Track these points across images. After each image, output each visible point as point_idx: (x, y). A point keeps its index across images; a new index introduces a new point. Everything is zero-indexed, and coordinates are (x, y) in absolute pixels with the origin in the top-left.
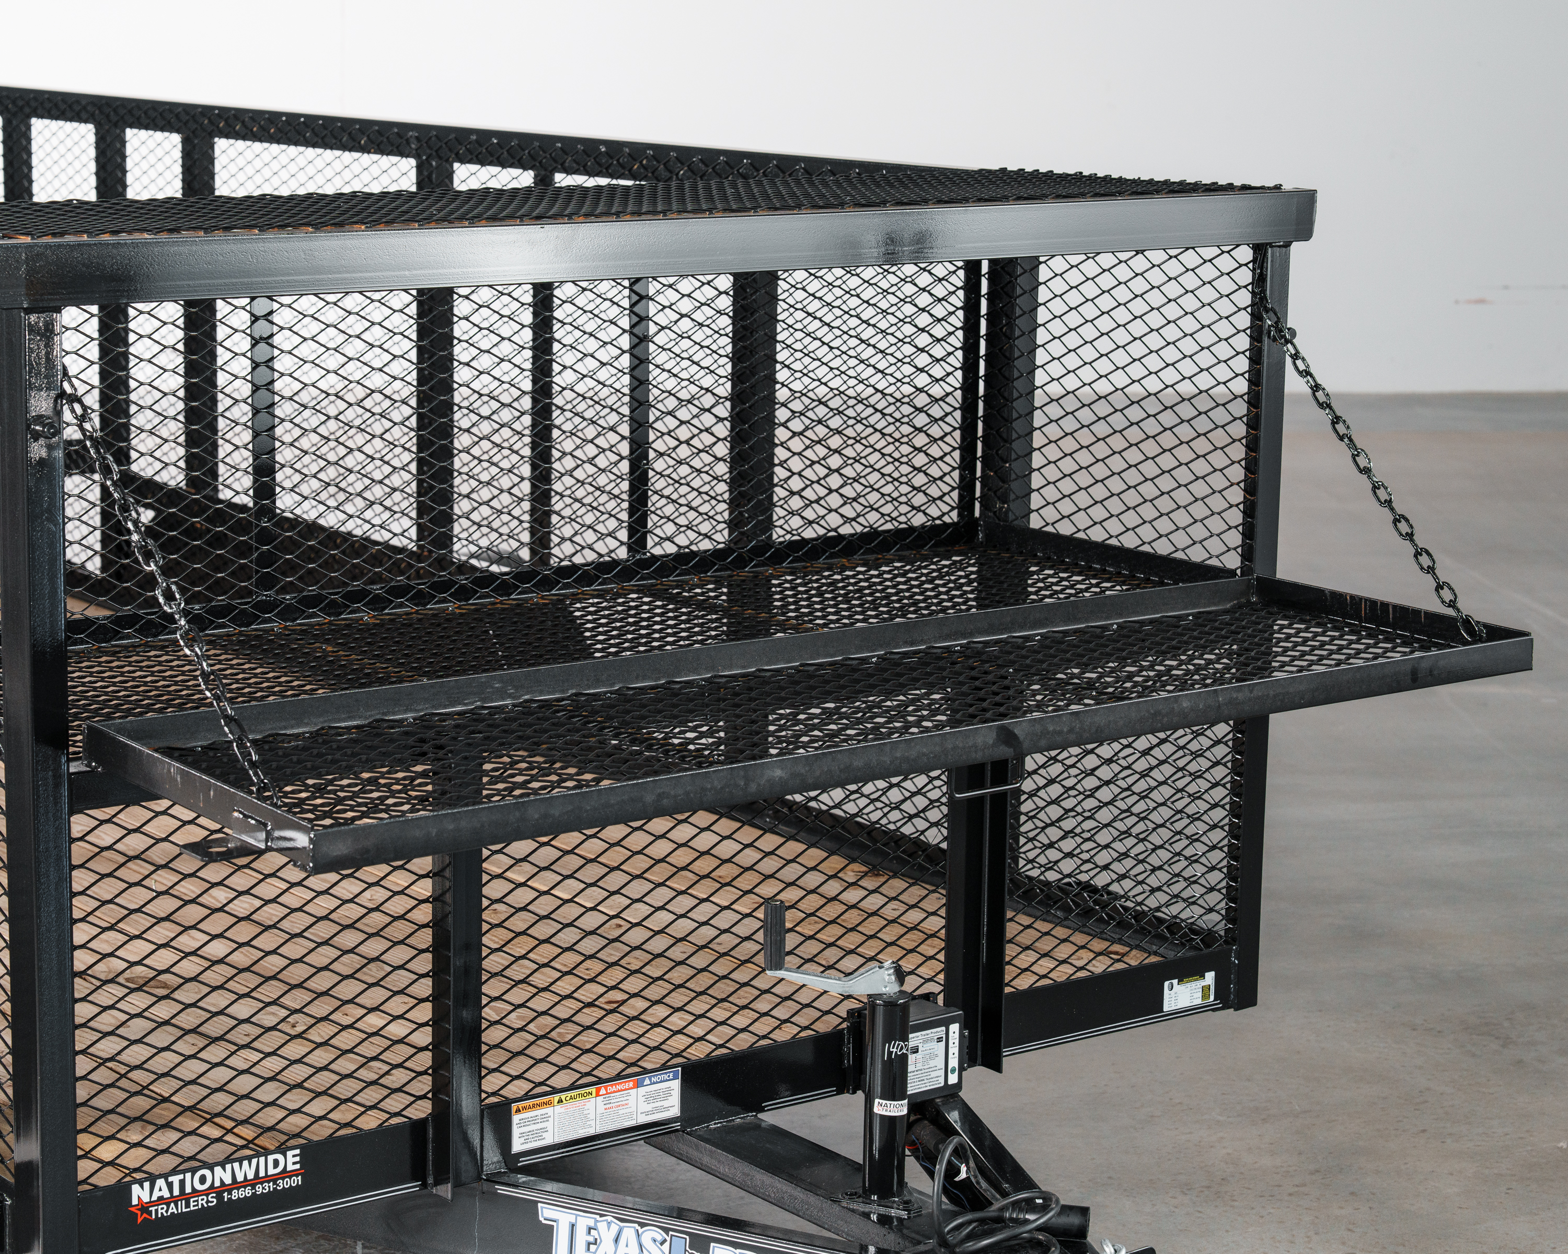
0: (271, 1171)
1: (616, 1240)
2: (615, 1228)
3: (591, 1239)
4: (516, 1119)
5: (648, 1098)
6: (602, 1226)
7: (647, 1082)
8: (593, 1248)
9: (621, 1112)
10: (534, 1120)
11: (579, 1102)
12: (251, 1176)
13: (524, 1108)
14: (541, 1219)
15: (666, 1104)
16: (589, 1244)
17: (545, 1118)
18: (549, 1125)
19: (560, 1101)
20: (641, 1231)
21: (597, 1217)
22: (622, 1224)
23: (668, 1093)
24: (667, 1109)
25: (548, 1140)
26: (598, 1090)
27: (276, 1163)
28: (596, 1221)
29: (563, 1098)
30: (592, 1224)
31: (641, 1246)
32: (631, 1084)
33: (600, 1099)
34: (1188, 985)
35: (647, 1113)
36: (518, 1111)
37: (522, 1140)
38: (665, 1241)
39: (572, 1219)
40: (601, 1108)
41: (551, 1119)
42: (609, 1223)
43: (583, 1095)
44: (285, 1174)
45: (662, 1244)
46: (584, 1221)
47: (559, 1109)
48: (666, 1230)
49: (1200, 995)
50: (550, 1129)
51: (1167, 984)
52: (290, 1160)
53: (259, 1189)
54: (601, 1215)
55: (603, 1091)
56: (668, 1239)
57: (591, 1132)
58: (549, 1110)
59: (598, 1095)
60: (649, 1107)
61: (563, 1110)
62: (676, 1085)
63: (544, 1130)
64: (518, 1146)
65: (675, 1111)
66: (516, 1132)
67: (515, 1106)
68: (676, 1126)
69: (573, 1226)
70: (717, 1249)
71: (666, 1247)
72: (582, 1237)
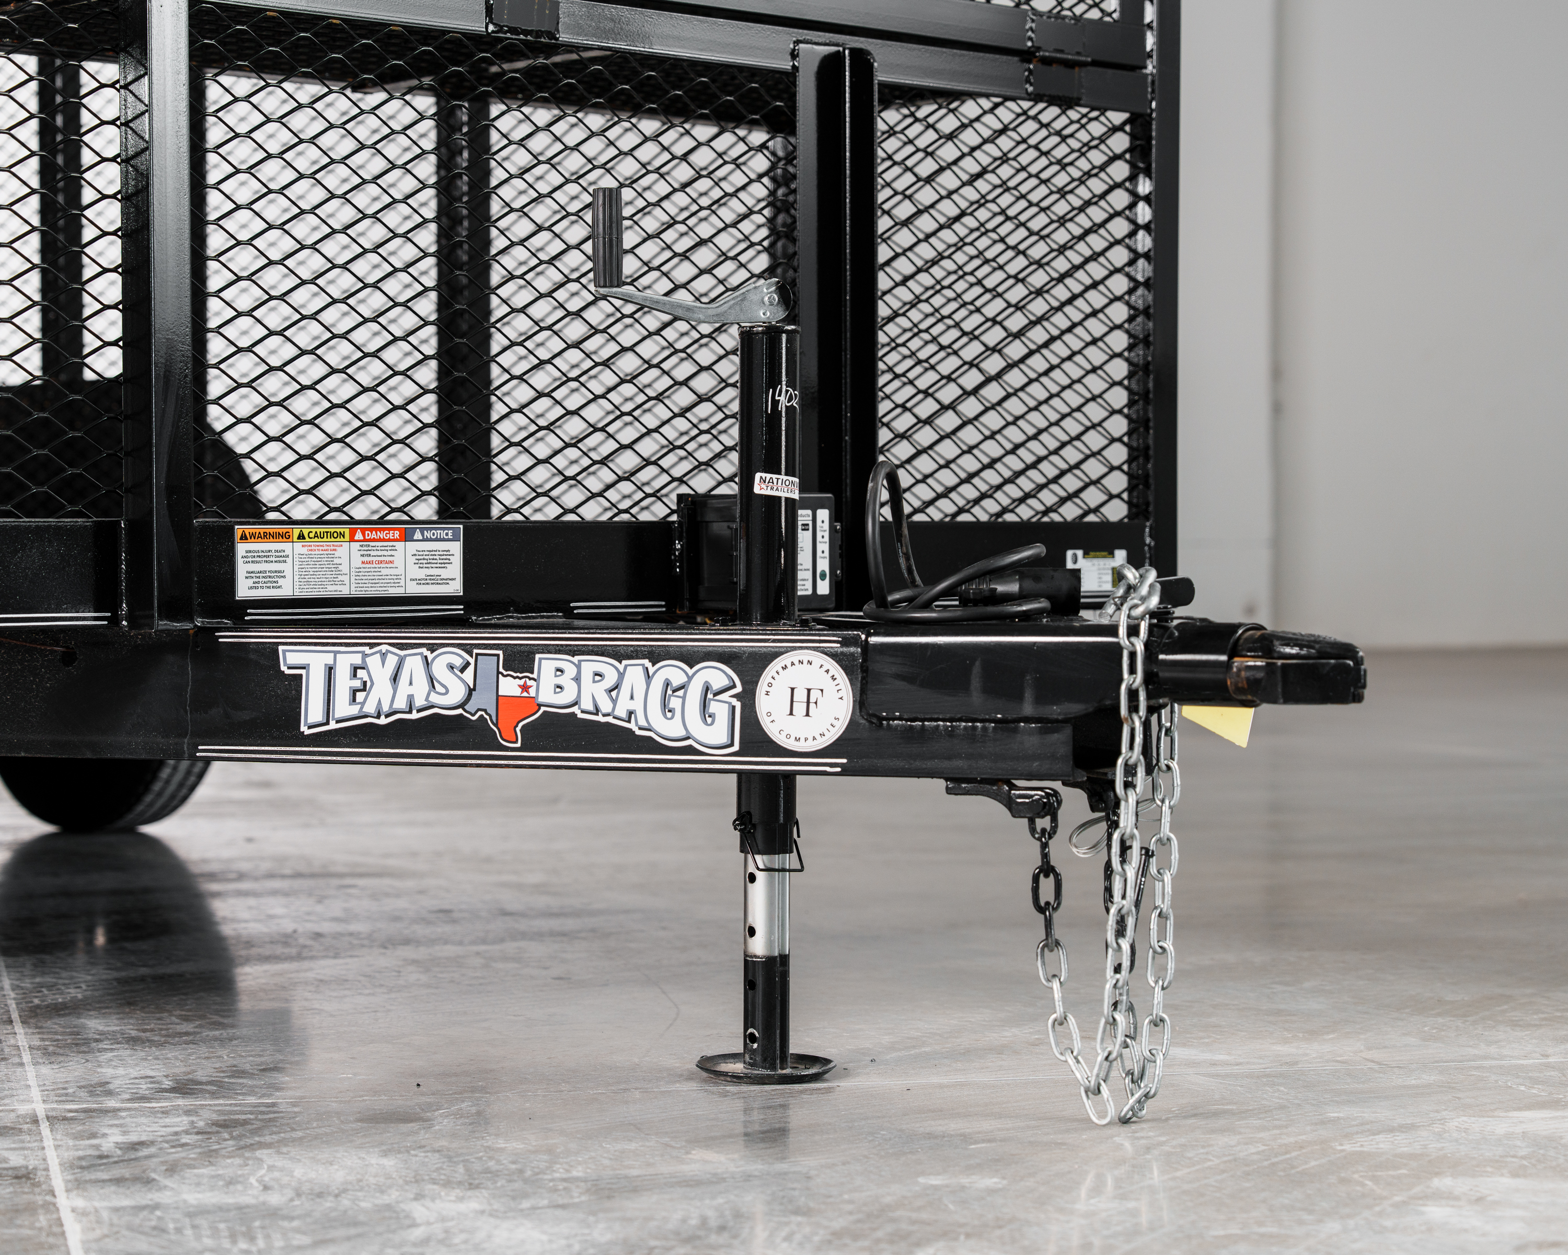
1: (395, 679)
2: (392, 661)
3: (357, 684)
4: (241, 549)
5: (422, 560)
6: (374, 662)
7: (418, 535)
8: (360, 696)
9: (384, 572)
10: (265, 557)
11: (326, 545)
13: (253, 536)
14: (283, 668)
15: (444, 573)
16: (354, 692)
17: (281, 557)
18: (287, 568)
19: (301, 537)
20: (430, 657)
21: (367, 650)
22: (402, 653)
23: (445, 561)
24: (446, 582)
25: (286, 590)
26: (353, 533)
28: (365, 655)
29: (306, 532)
30: (357, 659)
31: (431, 680)
32: (397, 534)
33: (355, 545)
34: (1096, 561)
35: (419, 582)
36: (244, 538)
37: (250, 582)
38: (468, 664)
39: (328, 659)
40: (357, 561)
41: (289, 560)
42: (384, 655)
43: (332, 535)
45: (462, 670)
46: (346, 660)
47: (299, 547)
48: (468, 649)
49: (1109, 578)
50: (289, 573)
51: (1070, 553)
54: (372, 646)
55: (359, 536)
56: (472, 661)
57: (344, 591)
58: (286, 547)
59: (352, 539)
60: (422, 574)
61: (304, 551)
62: (456, 549)
63: (280, 574)
64: (244, 590)
65: (455, 587)
66: (242, 569)
67: (239, 530)
68: (458, 610)
69: (330, 670)
70: (546, 665)
71: (469, 675)
72: (344, 683)
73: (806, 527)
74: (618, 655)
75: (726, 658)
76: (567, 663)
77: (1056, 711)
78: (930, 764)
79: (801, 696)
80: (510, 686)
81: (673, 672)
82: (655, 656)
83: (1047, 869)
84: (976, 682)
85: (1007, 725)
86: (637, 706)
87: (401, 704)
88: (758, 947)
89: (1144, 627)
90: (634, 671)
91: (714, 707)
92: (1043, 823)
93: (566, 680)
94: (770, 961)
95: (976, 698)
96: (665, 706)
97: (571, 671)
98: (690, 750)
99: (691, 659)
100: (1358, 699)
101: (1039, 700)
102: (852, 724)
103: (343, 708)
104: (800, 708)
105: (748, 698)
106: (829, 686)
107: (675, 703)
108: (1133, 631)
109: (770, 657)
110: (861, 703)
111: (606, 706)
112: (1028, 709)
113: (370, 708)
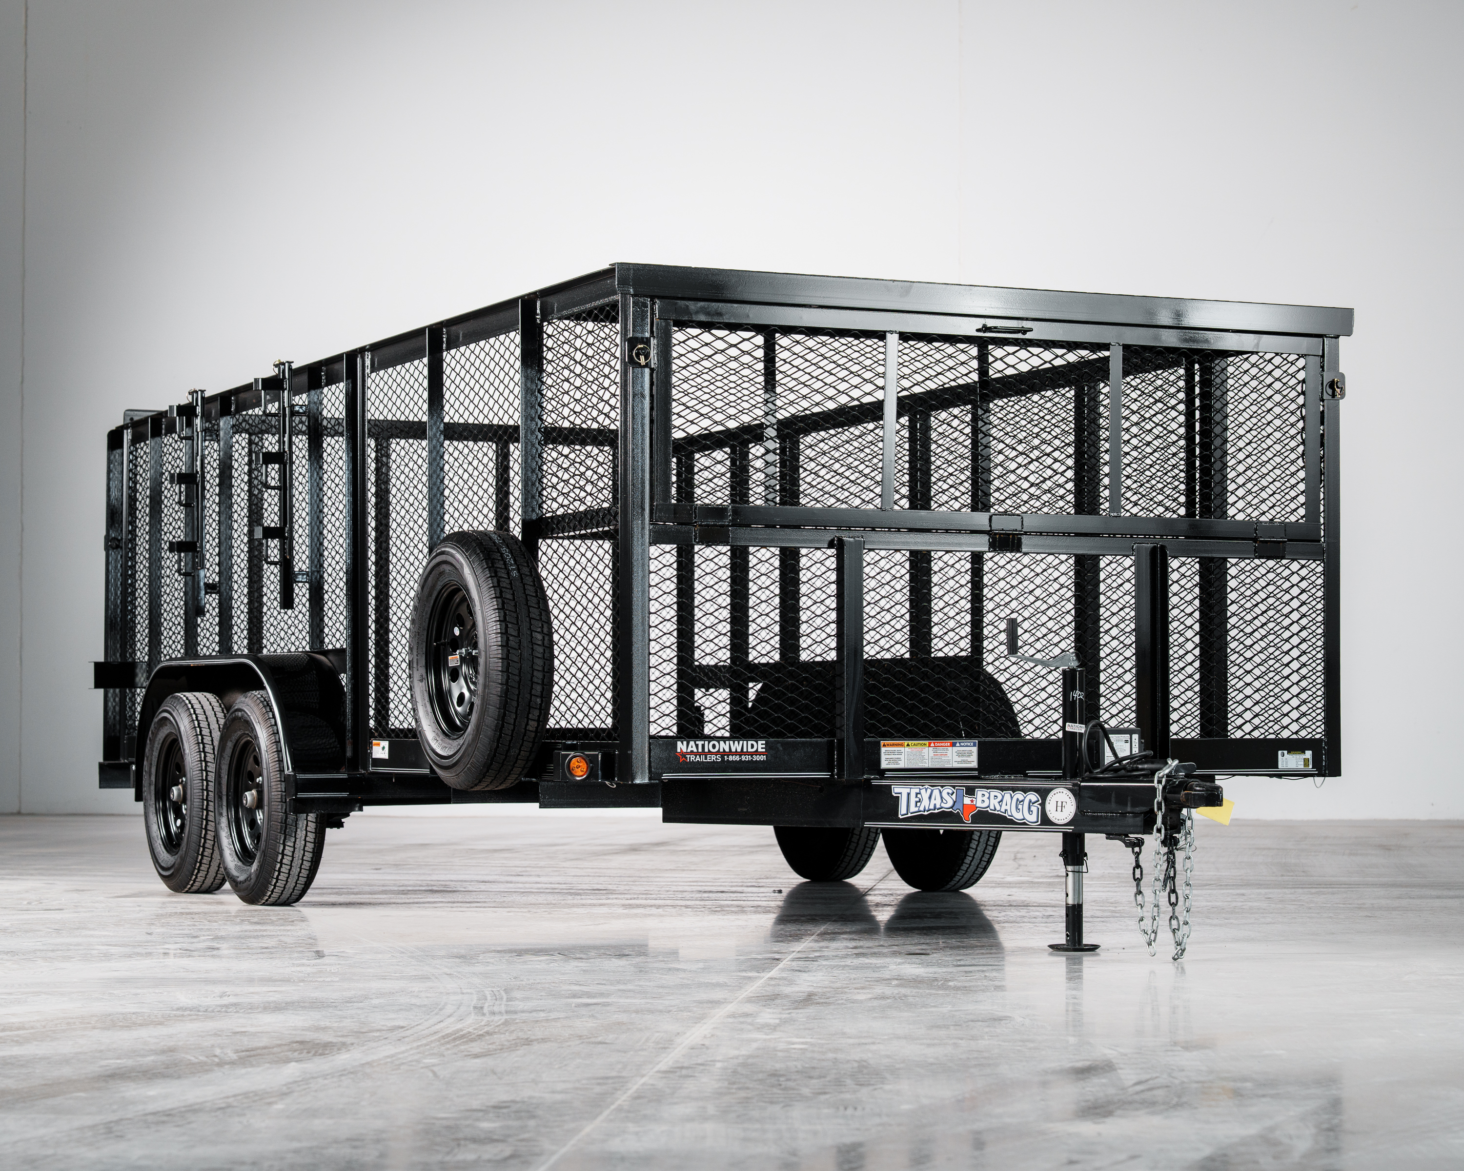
0: (750, 750)
1: (930, 798)
2: (929, 791)
3: (918, 800)
4: (883, 750)
5: (959, 754)
6: (923, 791)
7: (958, 744)
8: (919, 804)
9: (943, 758)
10: (893, 753)
11: (919, 748)
12: (739, 750)
13: (888, 745)
14: (893, 794)
15: (969, 759)
16: (917, 802)
17: (900, 753)
18: (902, 757)
19: (908, 745)
20: (942, 790)
21: (921, 787)
22: (933, 788)
23: (970, 754)
24: (970, 762)
25: (901, 765)
26: (930, 744)
27: (752, 746)
28: (920, 789)
29: (910, 744)
30: (918, 791)
31: (942, 798)
32: (949, 744)
33: (931, 749)
34: (1294, 755)
35: (958, 762)
36: (884, 745)
37: (887, 762)
38: (953, 793)
39: (908, 790)
40: (932, 754)
41: (903, 754)
42: (926, 789)
43: (921, 745)
44: (757, 753)
45: (952, 795)
46: (914, 791)
47: (907, 749)
48: (954, 787)
49: (1302, 763)
50: (903, 759)
51: (1280, 752)
52: (760, 746)
53: (743, 758)
54: (923, 786)
55: (932, 745)
56: (955, 791)
57: (926, 766)
58: (902, 749)
59: (929, 746)
60: (960, 759)
61: (909, 750)
62: (975, 750)
63: (899, 759)
64: (884, 765)
65: (974, 764)
66: (883, 757)
67: (882, 743)
68: (976, 773)
69: (909, 794)
70: (979, 793)
71: (954, 796)
72: (913, 799)
73: (1126, 741)
74: (1002, 789)
75: (1037, 790)
76: (985, 792)
77: (1138, 810)
78: (1100, 829)
79: (1060, 804)
80: (967, 801)
81: (1019, 795)
82: (1014, 790)
83: (1138, 866)
84: (1113, 800)
85: (1123, 814)
86: (1008, 808)
87: (932, 807)
88: (1071, 901)
89: (1164, 780)
90: (1007, 795)
91: (1033, 808)
92: (1137, 849)
93: (985, 798)
94: (1074, 906)
95: (1113, 805)
96: (1017, 808)
97: (987, 795)
98: (1024, 824)
99: (1025, 790)
100: (1221, 805)
101: (1133, 806)
102: (1076, 814)
103: (913, 809)
104: (1059, 809)
105: (1043, 805)
106: (1068, 801)
107: (1020, 807)
108: (1160, 782)
109: (1051, 790)
110: (1078, 807)
111: (998, 808)
112: (1129, 809)
113: (922, 809)
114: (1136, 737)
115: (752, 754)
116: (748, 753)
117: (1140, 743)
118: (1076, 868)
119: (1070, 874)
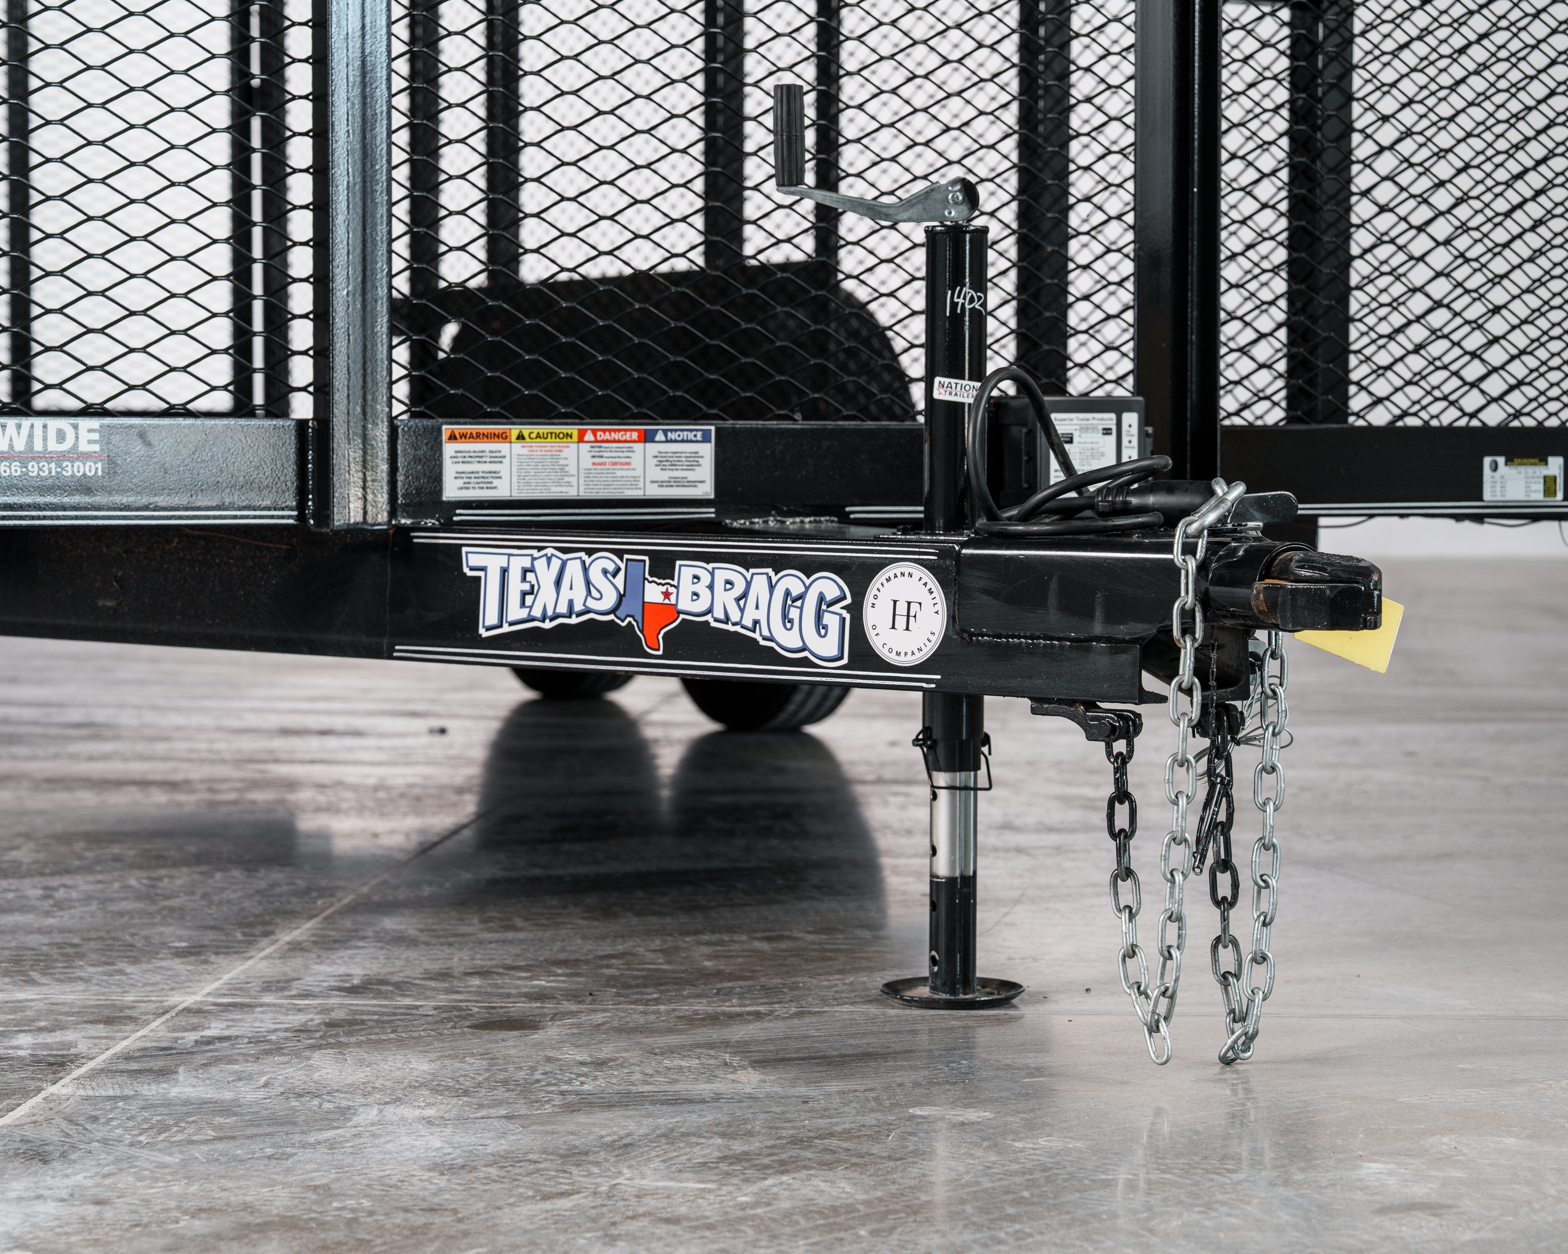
0: (53, 446)
1: (558, 583)
2: (556, 564)
3: (527, 587)
4: (449, 449)
5: (663, 462)
6: (540, 565)
7: (660, 436)
8: (529, 599)
9: (619, 473)
10: (479, 457)
11: (550, 445)
12: (20, 446)
13: (463, 436)
14: (466, 570)
15: (691, 476)
16: (524, 594)
17: (497, 458)
18: (504, 469)
19: (521, 437)
20: (588, 561)
21: (535, 553)
22: (565, 557)
23: (693, 462)
24: (693, 484)
25: (502, 491)
26: (582, 434)
27: (61, 436)
28: (534, 559)
29: (526, 434)
30: (527, 563)
31: (588, 583)
32: (635, 436)
33: (584, 447)
34: (1522, 469)
35: (661, 484)
36: (452, 438)
37: (460, 483)
38: (618, 570)
39: (502, 561)
40: (587, 461)
41: (506, 461)
42: (549, 560)
43: (557, 436)
44: (76, 455)
45: (615, 575)
46: (518, 563)
47: (517, 447)
48: (619, 554)
49: (1541, 487)
50: (505, 473)
51: (1487, 461)
52: (84, 436)
53: (33, 469)
54: (540, 549)
55: (589, 436)
56: (623, 566)
57: (571, 493)
58: (503, 447)
59: (581, 440)
60: (665, 476)
61: (525, 451)
62: (707, 451)
63: (496, 475)
64: (452, 490)
65: (706, 490)
66: (450, 470)
67: (446, 429)
68: (709, 513)
69: (504, 571)
70: (686, 571)
71: (620, 580)
72: (516, 586)
73: (1107, 431)
74: (747, 562)
75: (838, 567)
76: (701, 569)
77: (1123, 630)
78: (1014, 683)
79: (902, 609)
80: (653, 593)
81: (792, 581)
82: (779, 564)
83: (1122, 795)
84: (1052, 600)
85: (1083, 644)
86: (761, 615)
87: (563, 608)
88: (943, 868)
89: (1202, 544)
90: (760, 579)
91: (829, 619)
92: (1120, 746)
93: (701, 588)
94: (951, 881)
95: (1053, 617)
96: (785, 618)
97: (706, 578)
98: (805, 662)
99: (809, 567)
100: (1375, 625)
101: (1109, 619)
102: (946, 639)
103: (515, 612)
104: (901, 622)
105: (856, 609)
106: (926, 599)
107: (794, 613)
108: (1189, 549)
109: (881, 565)
110: (952, 618)
111: (735, 616)
112: (1098, 628)
113: (537, 612)
114: (1131, 419)
115: (60, 458)
116: (46, 456)
117: (1142, 435)
118: (959, 778)
119: (943, 795)
